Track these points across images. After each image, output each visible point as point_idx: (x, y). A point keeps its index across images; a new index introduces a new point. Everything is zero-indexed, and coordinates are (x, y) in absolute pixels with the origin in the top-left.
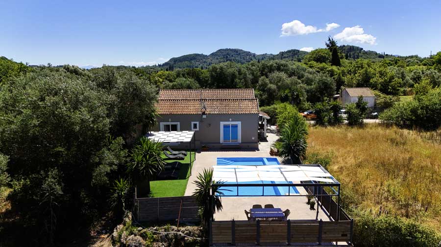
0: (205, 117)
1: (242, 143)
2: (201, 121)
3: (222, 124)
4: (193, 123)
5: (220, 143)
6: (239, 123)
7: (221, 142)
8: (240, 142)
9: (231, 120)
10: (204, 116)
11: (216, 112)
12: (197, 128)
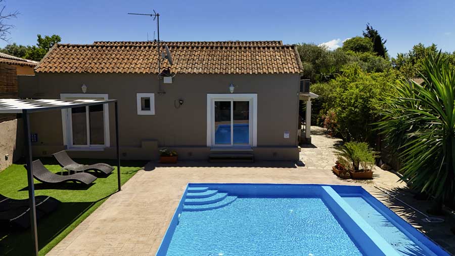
0: (170, 82)
1: (258, 146)
2: (161, 91)
3: (212, 99)
4: (140, 96)
5: (205, 146)
6: (252, 98)
7: (209, 143)
8: (255, 143)
9: (232, 89)
10: (168, 80)
11: (195, 71)
12: (150, 110)
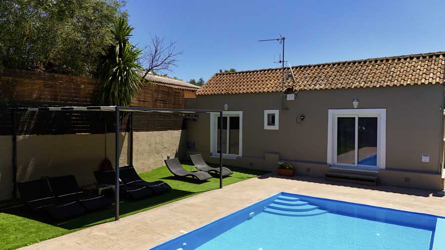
0: (293, 99)
1: (387, 169)
5: (326, 163)
6: (380, 114)
7: (329, 161)
8: (383, 166)
9: (356, 104)
10: (291, 97)
12: (274, 125)
